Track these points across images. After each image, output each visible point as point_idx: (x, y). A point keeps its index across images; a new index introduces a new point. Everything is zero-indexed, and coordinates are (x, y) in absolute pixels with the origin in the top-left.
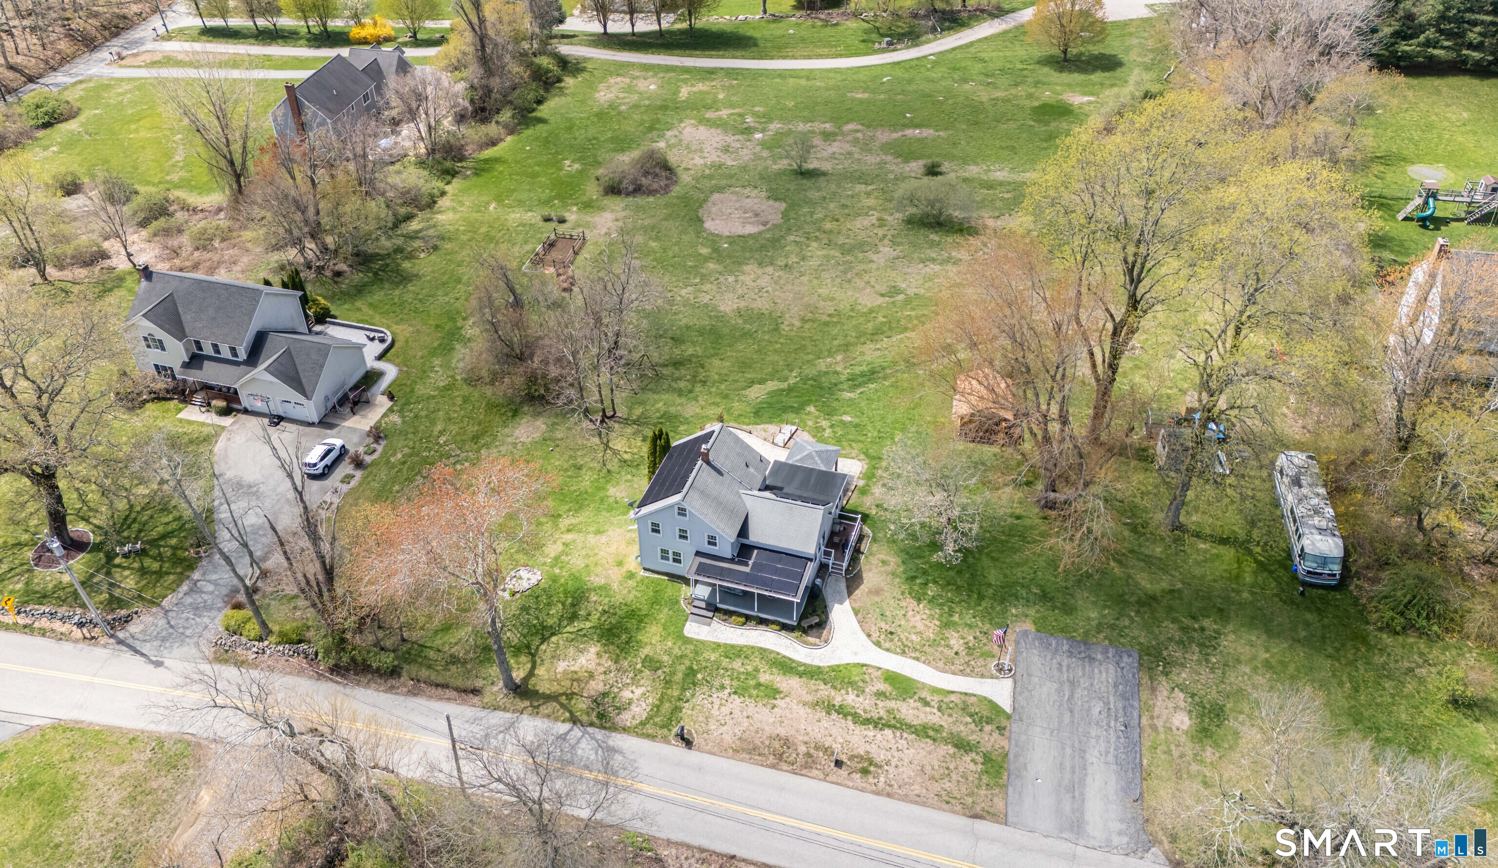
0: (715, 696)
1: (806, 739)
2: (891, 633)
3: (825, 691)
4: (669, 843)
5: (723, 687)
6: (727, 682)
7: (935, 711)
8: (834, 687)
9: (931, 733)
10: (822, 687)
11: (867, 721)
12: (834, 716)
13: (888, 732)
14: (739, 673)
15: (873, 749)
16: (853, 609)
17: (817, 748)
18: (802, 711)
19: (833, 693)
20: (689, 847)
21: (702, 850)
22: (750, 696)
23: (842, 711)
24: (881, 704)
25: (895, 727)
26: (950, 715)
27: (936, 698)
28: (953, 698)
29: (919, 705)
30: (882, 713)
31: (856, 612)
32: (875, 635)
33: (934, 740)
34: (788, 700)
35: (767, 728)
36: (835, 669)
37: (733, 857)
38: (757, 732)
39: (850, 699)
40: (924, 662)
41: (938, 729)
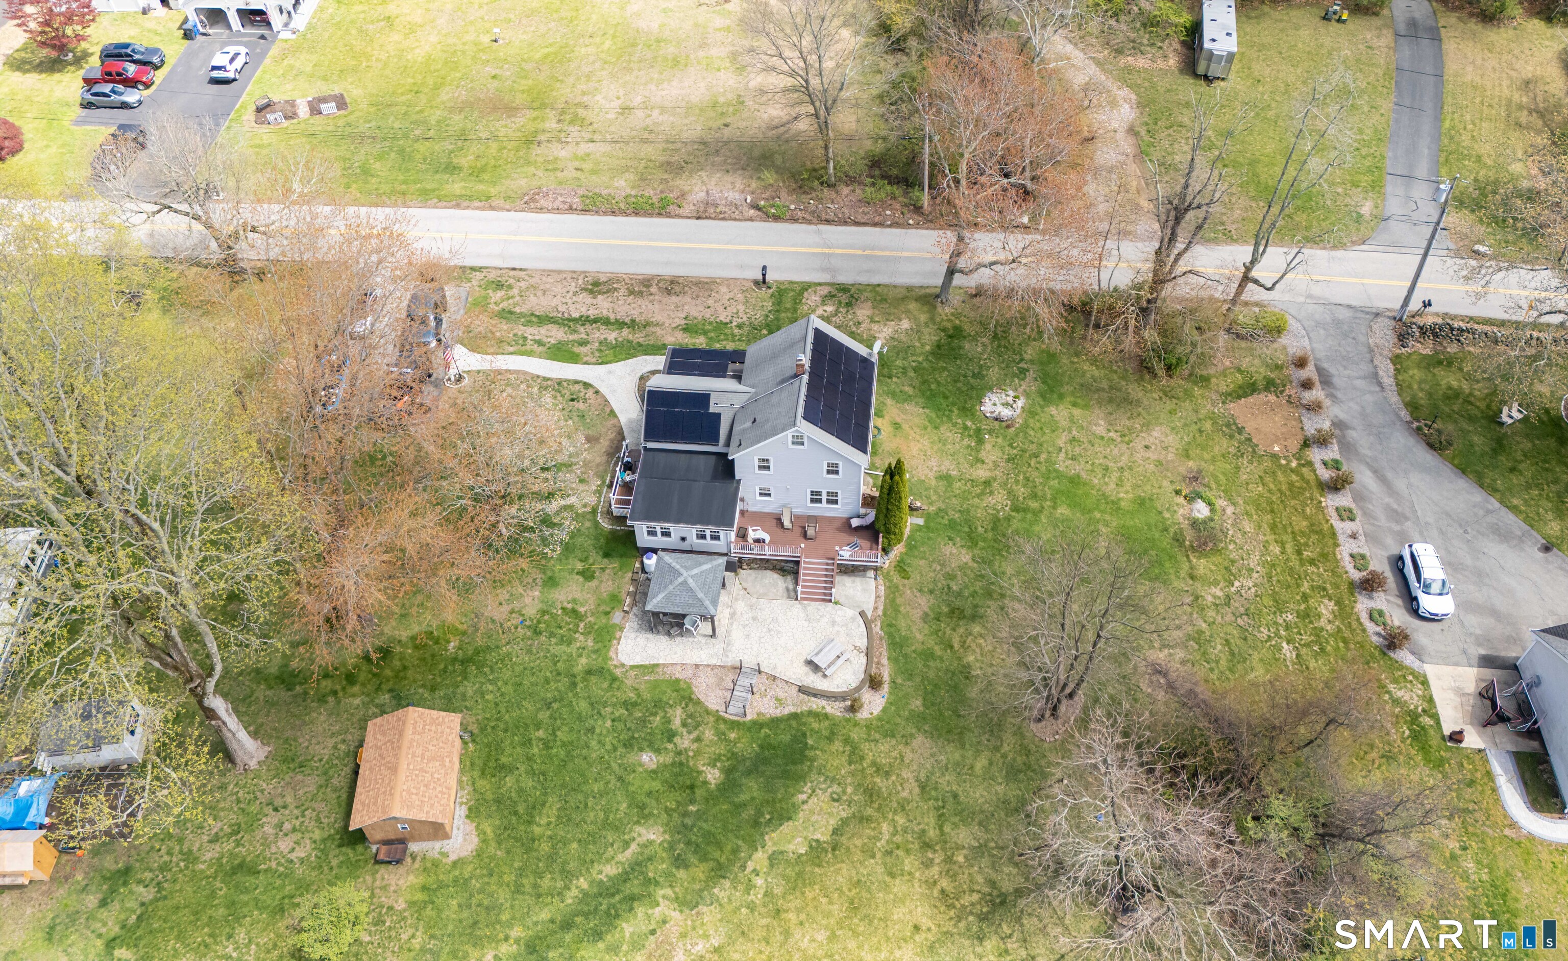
0: (745, 319)
1: (651, 297)
2: (573, 400)
3: (638, 337)
4: (751, 219)
5: (739, 326)
6: (736, 331)
7: (530, 337)
8: (628, 341)
9: (534, 319)
10: (641, 340)
11: (595, 321)
12: (627, 320)
13: (575, 315)
14: (727, 339)
15: (589, 300)
16: (616, 416)
17: (641, 293)
18: (658, 318)
19: (630, 337)
20: (735, 219)
21: (723, 219)
22: (711, 323)
23: (620, 324)
24: (584, 336)
25: (569, 320)
26: (515, 335)
27: (528, 347)
28: (511, 349)
29: (545, 340)
30: (582, 329)
31: (612, 413)
32: (590, 393)
33: (532, 314)
34: (674, 325)
35: (689, 300)
36: (631, 356)
37: (698, 218)
38: (697, 296)
39: (612, 336)
40: (538, 377)
41: (529, 323)
